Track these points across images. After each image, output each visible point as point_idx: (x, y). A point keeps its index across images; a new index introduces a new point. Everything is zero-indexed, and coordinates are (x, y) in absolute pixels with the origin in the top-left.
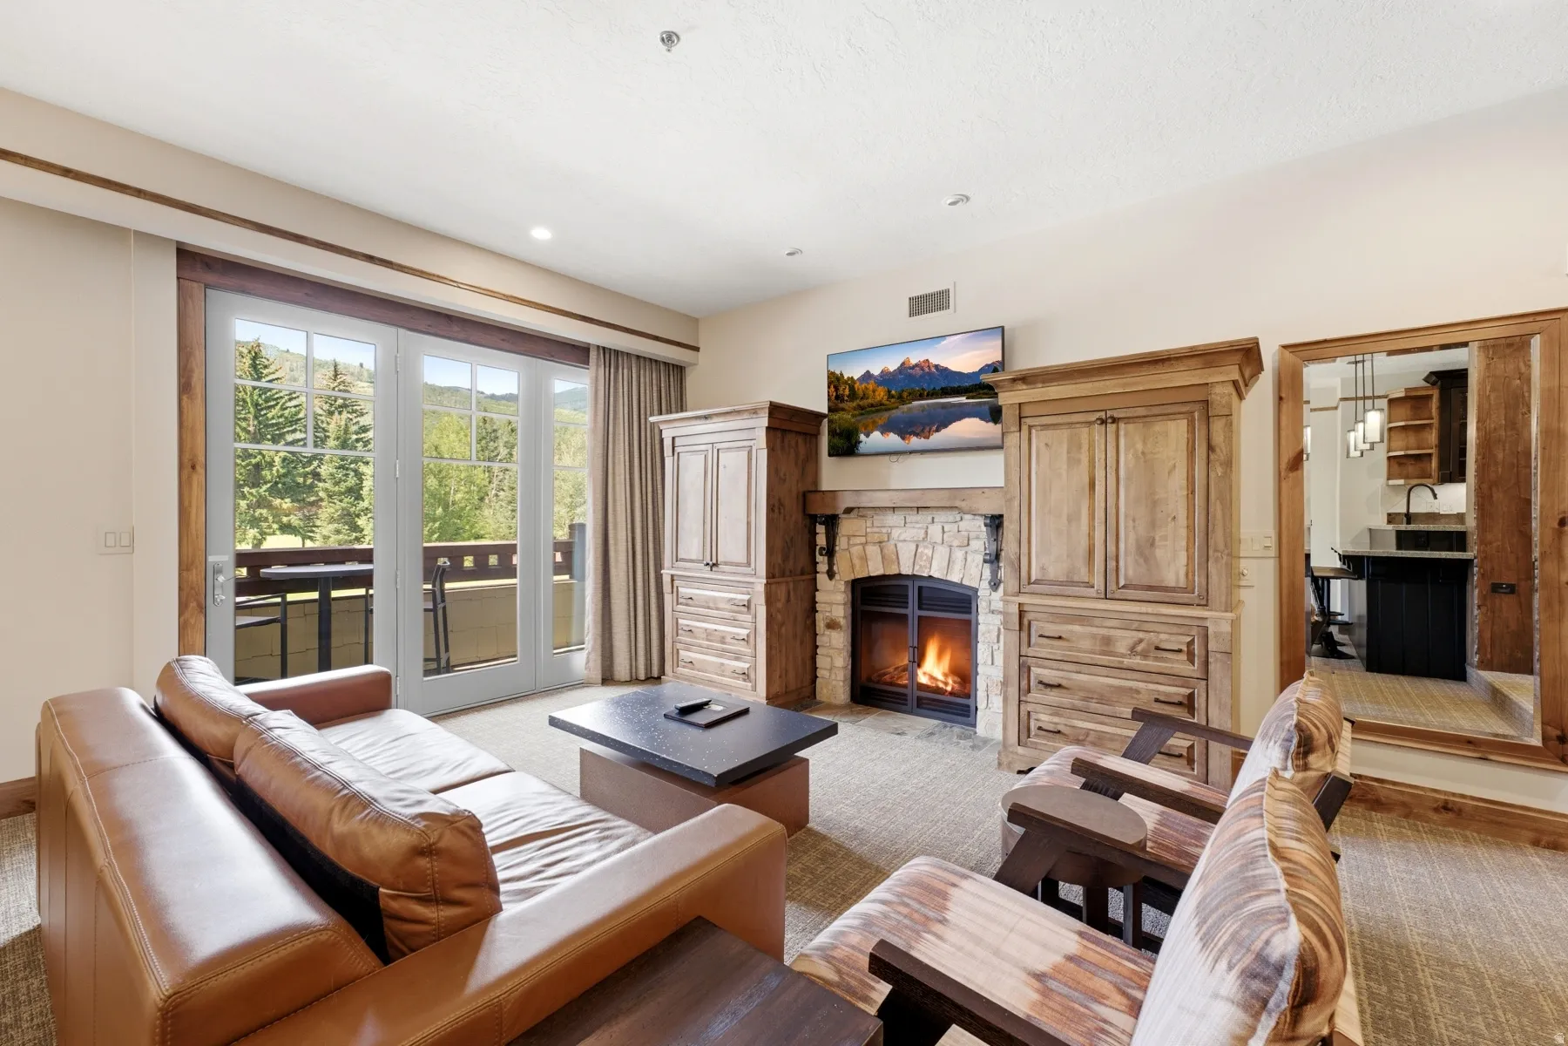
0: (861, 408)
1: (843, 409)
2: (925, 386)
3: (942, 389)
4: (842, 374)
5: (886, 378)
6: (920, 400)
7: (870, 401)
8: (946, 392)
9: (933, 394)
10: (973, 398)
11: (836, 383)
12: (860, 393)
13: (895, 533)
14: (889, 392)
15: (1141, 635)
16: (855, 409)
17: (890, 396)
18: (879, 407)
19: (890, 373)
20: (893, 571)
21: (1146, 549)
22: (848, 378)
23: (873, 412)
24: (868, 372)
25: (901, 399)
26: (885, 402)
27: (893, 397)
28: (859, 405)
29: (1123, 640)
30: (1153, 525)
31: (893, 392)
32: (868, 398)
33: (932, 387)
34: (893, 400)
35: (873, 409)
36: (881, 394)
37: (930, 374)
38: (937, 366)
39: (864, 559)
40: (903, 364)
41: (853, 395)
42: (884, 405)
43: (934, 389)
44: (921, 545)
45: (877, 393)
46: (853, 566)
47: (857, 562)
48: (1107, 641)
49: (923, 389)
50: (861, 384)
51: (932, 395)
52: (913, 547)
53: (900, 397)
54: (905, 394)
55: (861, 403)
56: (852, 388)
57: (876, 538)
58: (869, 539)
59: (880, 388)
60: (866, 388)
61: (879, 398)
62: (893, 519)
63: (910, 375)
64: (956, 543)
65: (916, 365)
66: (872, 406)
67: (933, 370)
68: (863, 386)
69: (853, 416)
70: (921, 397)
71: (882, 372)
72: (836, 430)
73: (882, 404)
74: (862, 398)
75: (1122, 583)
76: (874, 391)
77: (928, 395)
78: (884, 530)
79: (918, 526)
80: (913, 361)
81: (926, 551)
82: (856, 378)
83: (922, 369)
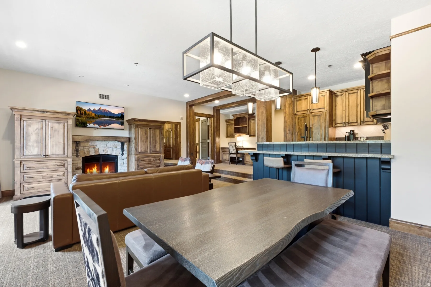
0: (88, 117)
1: (82, 117)
2: (105, 115)
4: (82, 108)
5: (94, 111)
6: (103, 118)
7: (90, 116)
8: (110, 117)
9: (107, 117)
10: (117, 119)
11: (80, 110)
12: (88, 114)
13: (98, 146)
14: (96, 115)
15: (154, 158)
16: (86, 117)
17: (96, 116)
18: (93, 118)
19: (96, 110)
20: (98, 154)
21: (155, 147)
22: (84, 109)
23: (91, 119)
24: (90, 109)
25: (99, 117)
27: (97, 116)
28: (87, 117)
29: (152, 159)
30: (156, 143)
31: (97, 115)
32: (90, 115)
33: (107, 115)
34: (97, 117)
36: (93, 115)
38: (108, 111)
39: (89, 152)
40: (99, 109)
41: (85, 114)
43: (107, 116)
44: (105, 148)
47: (86, 153)
48: (150, 160)
49: (104, 115)
52: (103, 148)
53: (99, 116)
54: (100, 116)
55: (87, 116)
56: (85, 112)
57: (92, 147)
58: (90, 147)
59: (93, 113)
60: (89, 113)
61: (93, 116)
62: (98, 142)
63: (101, 112)
64: (114, 147)
65: (103, 110)
66: (91, 117)
67: (107, 111)
68: (88, 112)
69: (85, 119)
70: (104, 117)
71: (94, 109)
72: (80, 122)
73: (93, 117)
74: (88, 115)
75: (152, 151)
76: (91, 114)
78: (95, 145)
79: (104, 144)
80: (102, 108)
81: (107, 149)
82: (86, 110)
83: (104, 111)
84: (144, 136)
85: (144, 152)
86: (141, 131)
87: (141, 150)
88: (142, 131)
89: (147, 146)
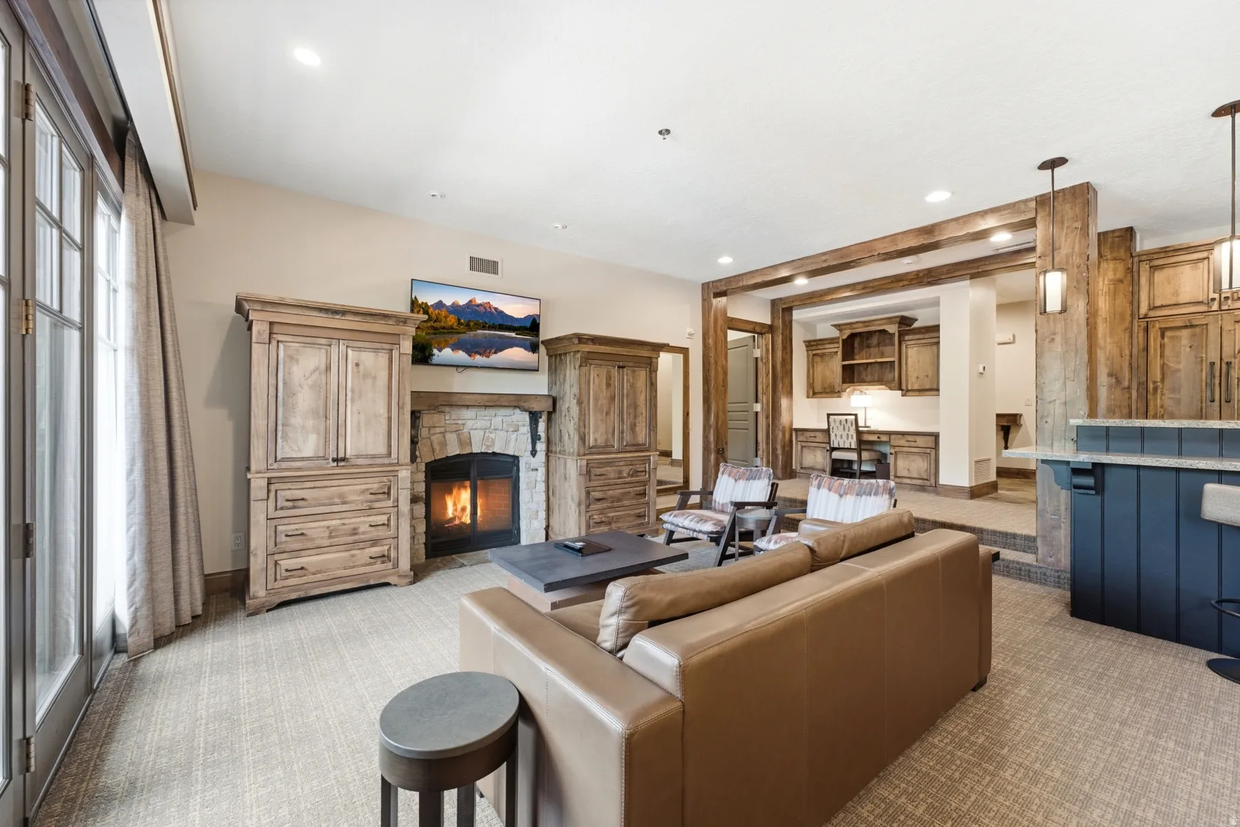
0: (435, 329)
2: (487, 320)
3: (500, 325)
5: (455, 309)
6: (482, 330)
7: (442, 324)
8: (502, 327)
10: (519, 334)
12: (434, 317)
13: (470, 424)
14: (459, 320)
15: (631, 467)
16: (428, 328)
17: (459, 323)
18: (450, 330)
19: (460, 306)
20: (467, 451)
21: (633, 428)
22: (423, 303)
23: (445, 333)
24: (441, 302)
26: (455, 327)
27: (462, 324)
28: (432, 326)
30: (635, 417)
31: (462, 321)
32: (441, 322)
33: (492, 322)
34: (462, 327)
35: (446, 331)
36: (452, 320)
37: (491, 313)
38: (497, 309)
39: (444, 444)
40: (470, 301)
42: (454, 329)
43: (494, 324)
44: (487, 431)
45: (448, 319)
46: (433, 451)
47: (437, 447)
48: (620, 472)
49: (486, 323)
50: (434, 310)
51: (493, 327)
52: (483, 432)
53: (468, 325)
54: (472, 324)
55: (434, 325)
57: (454, 428)
58: (448, 429)
59: (451, 316)
60: (439, 314)
61: (450, 324)
62: (469, 414)
63: (476, 310)
64: (511, 429)
65: (481, 305)
66: (444, 328)
67: (493, 310)
68: (437, 312)
69: (428, 334)
70: (484, 328)
71: (453, 303)
73: (452, 328)
74: (435, 321)
75: (625, 444)
76: (446, 317)
77: (489, 328)
78: (460, 422)
79: (486, 418)
80: (479, 301)
81: (491, 435)
82: (429, 304)
83: (484, 308)
84: (605, 391)
85: (603, 447)
86: (596, 375)
87: (596, 440)
88: (598, 375)
89: (612, 426)
